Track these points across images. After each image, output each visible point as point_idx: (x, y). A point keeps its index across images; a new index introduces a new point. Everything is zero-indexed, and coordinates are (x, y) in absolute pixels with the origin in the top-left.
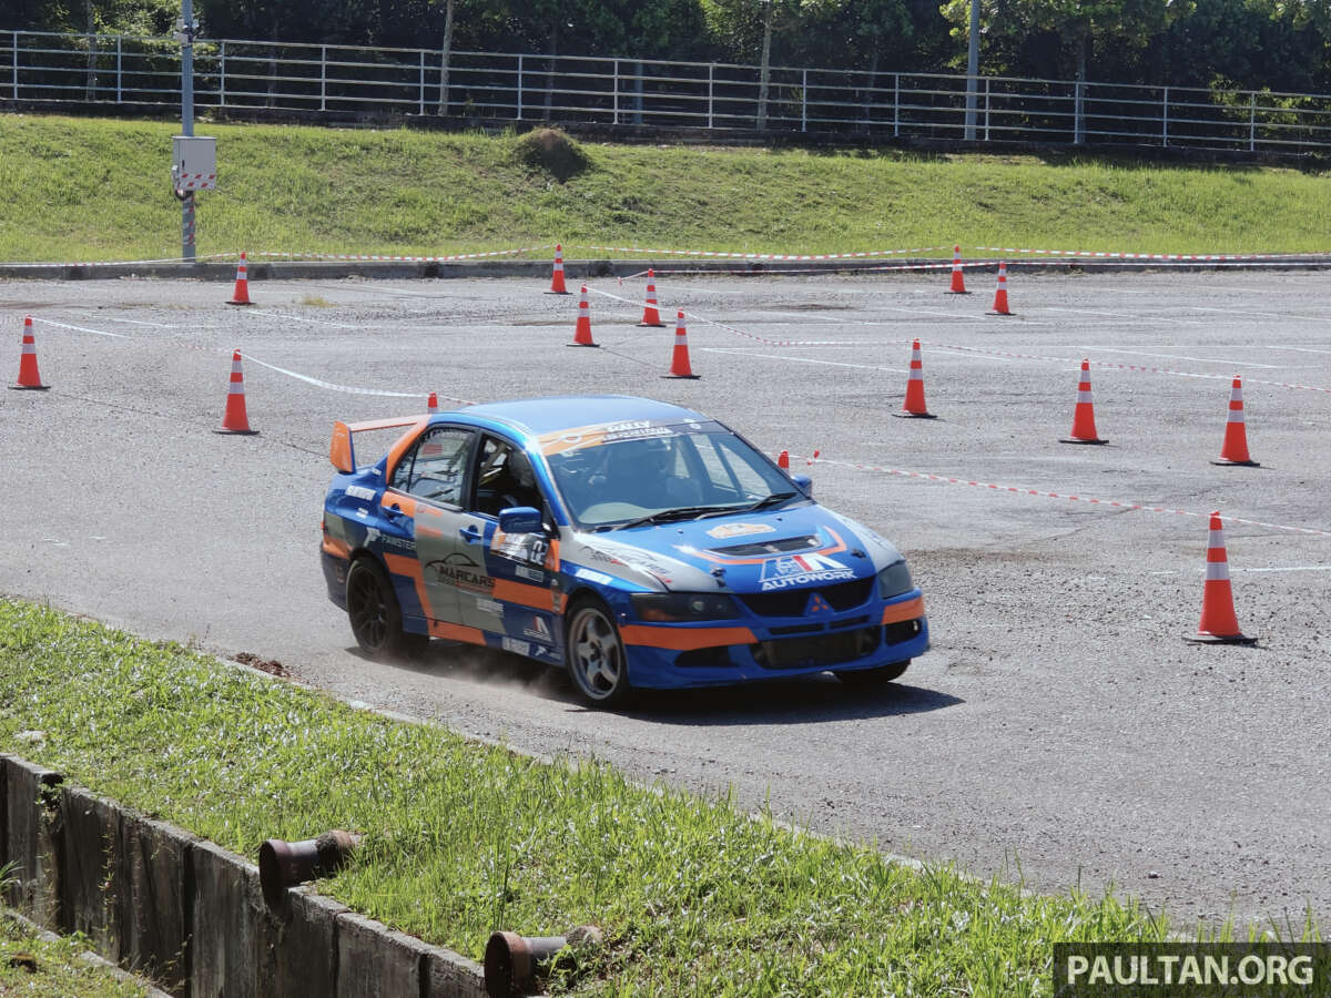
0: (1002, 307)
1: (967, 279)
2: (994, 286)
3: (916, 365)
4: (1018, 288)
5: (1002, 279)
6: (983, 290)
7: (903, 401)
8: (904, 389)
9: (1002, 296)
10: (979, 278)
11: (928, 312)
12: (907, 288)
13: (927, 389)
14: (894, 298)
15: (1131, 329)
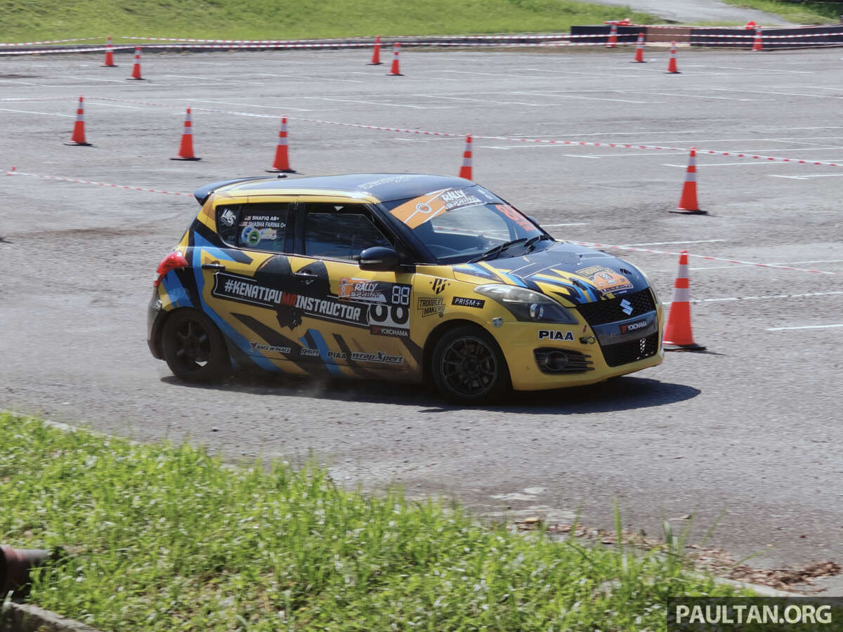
0: (137, 75)
1: (115, 57)
2: (132, 62)
3: (80, 112)
4: (148, 63)
5: (138, 57)
6: (125, 64)
7: (71, 135)
8: (72, 127)
9: (137, 67)
10: (123, 56)
11: (90, 78)
12: (76, 63)
13: (87, 127)
14: (68, 70)
15: (219, 88)
